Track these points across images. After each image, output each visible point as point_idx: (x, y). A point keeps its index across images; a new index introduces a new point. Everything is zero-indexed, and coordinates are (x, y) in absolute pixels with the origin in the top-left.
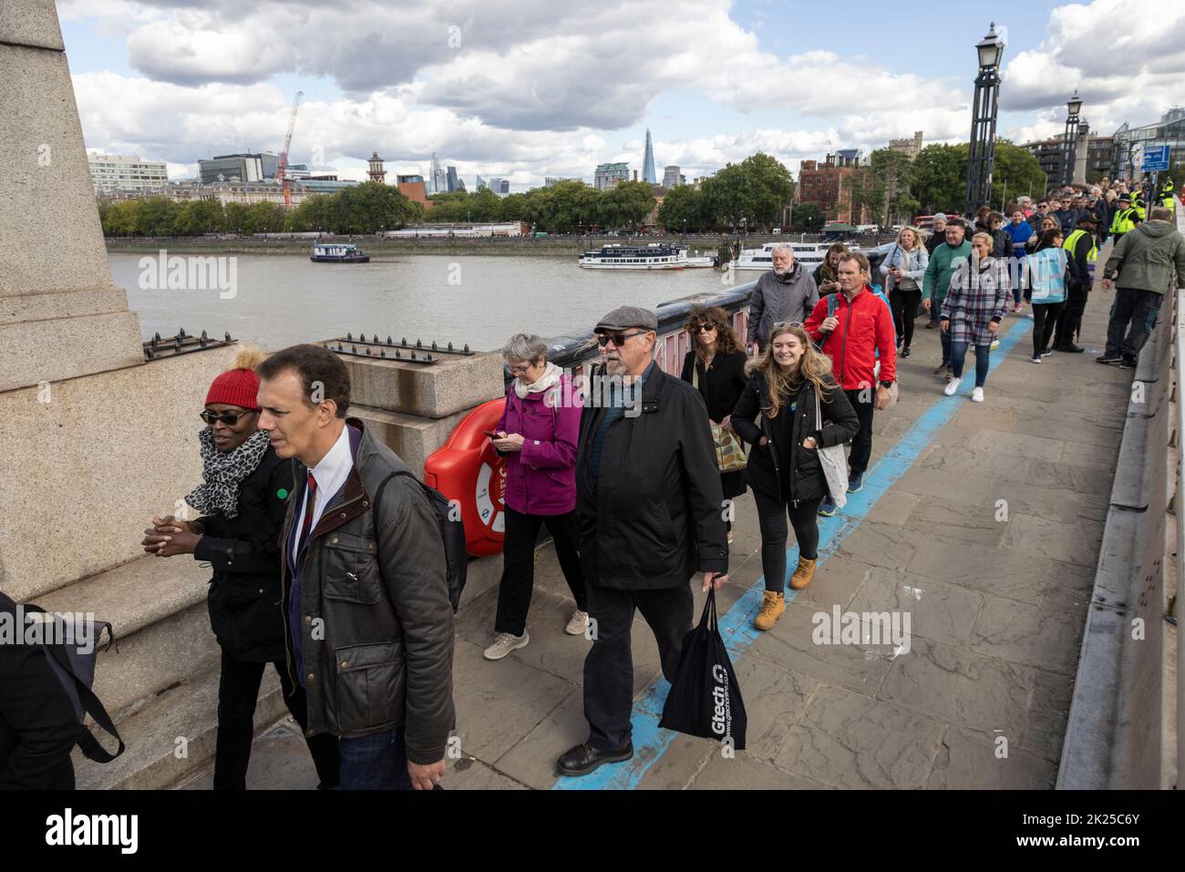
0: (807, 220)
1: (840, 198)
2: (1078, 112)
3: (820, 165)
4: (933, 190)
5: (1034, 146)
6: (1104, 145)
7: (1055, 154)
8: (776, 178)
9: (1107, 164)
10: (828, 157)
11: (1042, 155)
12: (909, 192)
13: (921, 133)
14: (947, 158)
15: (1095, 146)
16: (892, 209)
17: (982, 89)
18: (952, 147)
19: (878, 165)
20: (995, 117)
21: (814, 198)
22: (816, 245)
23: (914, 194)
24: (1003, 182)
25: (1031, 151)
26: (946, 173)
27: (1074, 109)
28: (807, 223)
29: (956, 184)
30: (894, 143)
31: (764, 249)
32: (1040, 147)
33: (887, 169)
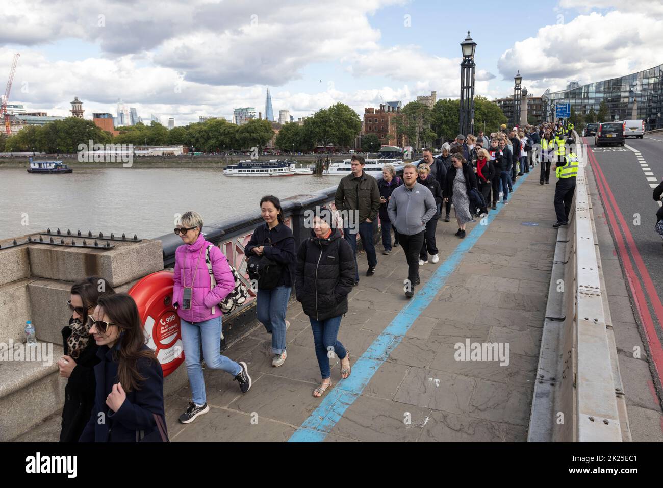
0: (370, 145)
1: (389, 131)
2: (520, 83)
3: (376, 111)
4: (444, 127)
5: (499, 101)
6: (537, 102)
7: (511, 107)
8: (351, 119)
9: (539, 112)
10: (381, 106)
11: (504, 107)
12: (430, 127)
13: (435, 92)
14: (451, 108)
15: (532, 102)
16: (422, 138)
17: (465, 69)
18: (453, 101)
19: (411, 111)
20: (474, 86)
21: (374, 132)
22: (376, 160)
23: (433, 129)
24: (483, 122)
25: (498, 104)
26: (451, 117)
27: (518, 82)
28: (370, 147)
29: (457, 123)
30: (420, 98)
31: (344, 162)
32: (502, 103)
33: (417, 114)
